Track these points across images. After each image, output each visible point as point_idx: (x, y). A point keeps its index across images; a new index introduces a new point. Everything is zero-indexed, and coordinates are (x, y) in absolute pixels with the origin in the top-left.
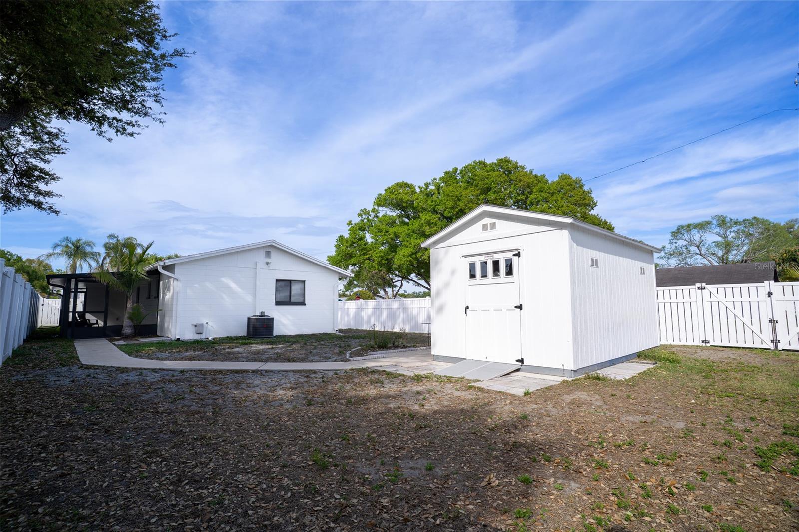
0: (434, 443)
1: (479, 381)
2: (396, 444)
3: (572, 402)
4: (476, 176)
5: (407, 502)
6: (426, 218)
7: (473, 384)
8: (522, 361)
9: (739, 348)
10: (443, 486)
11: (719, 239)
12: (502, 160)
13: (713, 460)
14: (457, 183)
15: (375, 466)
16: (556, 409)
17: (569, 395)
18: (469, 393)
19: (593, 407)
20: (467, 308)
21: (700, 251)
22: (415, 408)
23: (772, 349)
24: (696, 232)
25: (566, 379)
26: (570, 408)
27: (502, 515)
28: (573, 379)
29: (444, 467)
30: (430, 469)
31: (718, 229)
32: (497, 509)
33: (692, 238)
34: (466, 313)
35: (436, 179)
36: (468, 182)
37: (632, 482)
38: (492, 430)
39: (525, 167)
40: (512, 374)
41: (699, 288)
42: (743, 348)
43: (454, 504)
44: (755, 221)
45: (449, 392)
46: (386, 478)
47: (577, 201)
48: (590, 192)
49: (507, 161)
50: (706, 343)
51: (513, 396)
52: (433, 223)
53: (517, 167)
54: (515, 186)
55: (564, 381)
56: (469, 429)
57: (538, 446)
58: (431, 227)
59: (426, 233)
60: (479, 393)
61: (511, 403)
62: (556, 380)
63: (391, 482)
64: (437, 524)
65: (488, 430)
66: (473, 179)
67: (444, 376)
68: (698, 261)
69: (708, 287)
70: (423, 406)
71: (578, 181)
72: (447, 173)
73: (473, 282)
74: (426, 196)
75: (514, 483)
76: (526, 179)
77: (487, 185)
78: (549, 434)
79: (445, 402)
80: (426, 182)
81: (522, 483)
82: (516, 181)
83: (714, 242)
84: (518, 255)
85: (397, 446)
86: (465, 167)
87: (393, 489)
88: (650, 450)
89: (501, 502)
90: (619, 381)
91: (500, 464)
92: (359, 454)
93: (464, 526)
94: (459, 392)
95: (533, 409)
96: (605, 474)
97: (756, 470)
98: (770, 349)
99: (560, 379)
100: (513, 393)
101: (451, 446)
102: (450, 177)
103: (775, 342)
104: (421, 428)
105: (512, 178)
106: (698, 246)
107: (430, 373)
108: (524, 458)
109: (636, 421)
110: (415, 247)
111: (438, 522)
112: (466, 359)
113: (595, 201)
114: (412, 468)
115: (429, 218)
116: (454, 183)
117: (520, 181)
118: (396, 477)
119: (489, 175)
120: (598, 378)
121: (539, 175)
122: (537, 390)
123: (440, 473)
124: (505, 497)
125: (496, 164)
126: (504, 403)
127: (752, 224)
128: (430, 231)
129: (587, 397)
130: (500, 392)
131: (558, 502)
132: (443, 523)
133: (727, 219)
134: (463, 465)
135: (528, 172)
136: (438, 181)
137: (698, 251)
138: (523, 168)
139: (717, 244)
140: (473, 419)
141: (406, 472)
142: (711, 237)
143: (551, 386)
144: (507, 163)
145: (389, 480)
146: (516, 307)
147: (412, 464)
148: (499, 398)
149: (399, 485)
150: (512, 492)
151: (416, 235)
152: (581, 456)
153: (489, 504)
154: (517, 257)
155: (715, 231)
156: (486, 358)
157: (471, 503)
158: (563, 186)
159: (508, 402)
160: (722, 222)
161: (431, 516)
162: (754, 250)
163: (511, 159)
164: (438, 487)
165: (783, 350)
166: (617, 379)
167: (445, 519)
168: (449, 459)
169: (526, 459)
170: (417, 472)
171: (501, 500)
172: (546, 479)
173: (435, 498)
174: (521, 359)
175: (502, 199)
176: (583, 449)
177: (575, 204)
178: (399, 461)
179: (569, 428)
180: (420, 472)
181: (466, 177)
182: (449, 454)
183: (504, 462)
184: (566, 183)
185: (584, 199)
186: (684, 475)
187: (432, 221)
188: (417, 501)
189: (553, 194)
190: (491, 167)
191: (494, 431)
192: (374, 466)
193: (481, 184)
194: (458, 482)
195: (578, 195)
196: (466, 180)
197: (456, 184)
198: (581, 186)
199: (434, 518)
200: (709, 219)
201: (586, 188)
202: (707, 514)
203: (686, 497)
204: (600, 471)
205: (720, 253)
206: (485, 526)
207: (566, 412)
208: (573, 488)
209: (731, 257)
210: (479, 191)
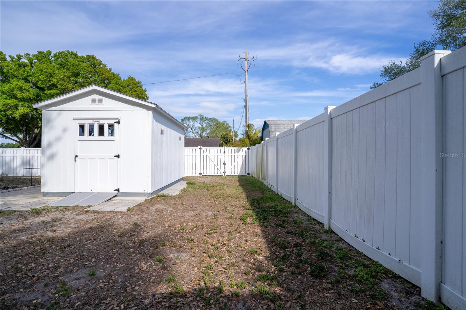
0: (83, 256)
1: (91, 206)
2: (50, 266)
3: (157, 211)
4: (68, 62)
5: (90, 305)
6: (17, 85)
7: (88, 209)
8: (118, 190)
9: (212, 176)
10: (109, 282)
11: (200, 126)
12: (90, 56)
13: (230, 226)
14: (51, 63)
15: (39, 291)
16: (150, 216)
17: (153, 207)
18: (88, 215)
19: (169, 212)
20: (76, 156)
21: (192, 130)
22: (49, 234)
23: (223, 175)
24: (191, 121)
25: (146, 198)
26: (157, 214)
27: (159, 284)
28: (151, 198)
29: (102, 269)
30: (93, 275)
31: (200, 121)
32: (154, 283)
33: (189, 124)
34: (75, 160)
35: (29, 55)
36: (61, 65)
37: (207, 244)
38: (121, 236)
39: (107, 66)
40: (112, 199)
41: (199, 149)
42: (214, 176)
43: (125, 291)
44: (213, 120)
45: (72, 217)
46: (57, 295)
47: (138, 95)
48: (145, 91)
49: (93, 58)
50: (201, 174)
51: (121, 212)
52: (25, 89)
53: (100, 64)
54: (98, 76)
55: (146, 200)
56: (104, 239)
57: (153, 239)
58: (23, 93)
59: (18, 96)
60: (96, 214)
61: (122, 217)
62: (142, 199)
63: (65, 296)
64: (123, 309)
65: (118, 237)
66: (65, 63)
67: (60, 206)
68: (191, 135)
69: (203, 148)
70: (55, 231)
71: (139, 83)
72: (40, 53)
73: (82, 138)
74: (17, 66)
75: (153, 264)
76: (107, 74)
77: (77, 71)
78: (155, 230)
79: (73, 225)
80: (18, 54)
81: (158, 262)
82: (100, 73)
83: (198, 127)
84: (118, 123)
85: (52, 267)
86: (58, 53)
87: (70, 300)
88: (206, 227)
89: (154, 278)
90: (174, 196)
91: (138, 255)
92: (14, 287)
93: (141, 302)
94: (79, 216)
95: (137, 218)
96: (194, 244)
97: (244, 225)
98: (222, 176)
99: (144, 199)
100: (120, 211)
101: (98, 254)
102: (43, 57)
103: (225, 172)
104: (65, 247)
105: (97, 70)
106: (191, 128)
107: (46, 206)
108: (150, 248)
109: (192, 215)
110: (4, 105)
111: (122, 307)
112: (74, 192)
113: (148, 97)
114: (76, 279)
115: (21, 85)
116: (48, 62)
117: (103, 74)
118: (66, 290)
119: (79, 64)
120: (163, 196)
121: (115, 73)
122: (134, 207)
123: (102, 275)
124: (155, 274)
125: (85, 58)
126: (117, 218)
127: (212, 121)
128: (22, 96)
129: (163, 207)
130: (111, 211)
131: (183, 266)
132: (126, 306)
133: (204, 117)
134: (115, 264)
135: (108, 70)
136: (31, 57)
137: (191, 131)
138: (105, 66)
139: (199, 128)
140: (103, 232)
141: (73, 284)
142: (197, 125)
143: (140, 203)
144: (93, 60)
145: (62, 295)
146: (115, 156)
147: (74, 276)
148: (112, 215)
149: (73, 296)
150: (156, 269)
151: (5, 96)
152: (178, 238)
153: (147, 281)
154: (117, 124)
155: (199, 122)
156: (92, 190)
157: (136, 286)
158: (131, 84)
159: (120, 217)
160: (202, 118)
161: (115, 306)
162: (212, 133)
163: (96, 57)
164: (106, 285)
165: (227, 176)
166: (173, 195)
167: (126, 303)
168: (102, 263)
169: (151, 248)
170: (82, 280)
171: (154, 276)
172: (168, 256)
173: (109, 293)
174: (117, 189)
175: (88, 83)
176: (177, 235)
177: (137, 96)
178: (61, 278)
179: (164, 225)
180: (85, 280)
181: (59, 61)
182: (101, 260)
183: (140, 253)
184: (132, 82)
185: (142, 94)
186: (224, 235)
187: (24, 88)
188: (97, 300)
189: (124, 87)
190: (81, 59)
191: (122, 236)
192: (37, 290)
193: (72, 69)
194: (119, 275)
195: (139, 91)
196: (59, 63)
197: (49, 64)
198: (141, 87)
199: (118, 306)
200: (197, 116)
201: (144, 88)
202: (240, 248)
203: (230, 244)
204: (191, 244)
205: (200, 132)
206: (154, 295)
207: (156, 217)
208: (184, 256)
209: (204, 135)
210: (70, 74)
